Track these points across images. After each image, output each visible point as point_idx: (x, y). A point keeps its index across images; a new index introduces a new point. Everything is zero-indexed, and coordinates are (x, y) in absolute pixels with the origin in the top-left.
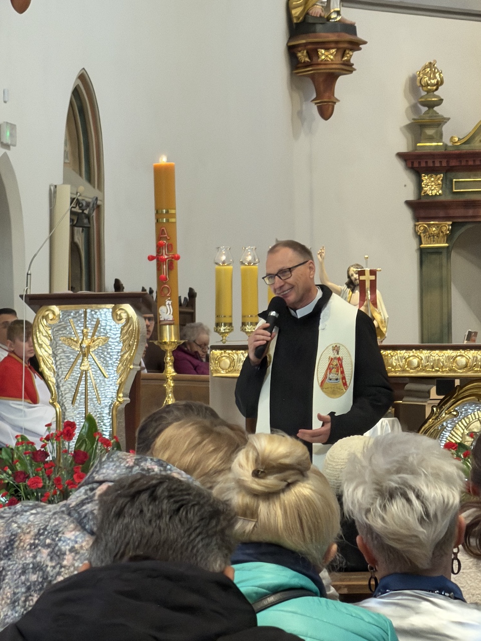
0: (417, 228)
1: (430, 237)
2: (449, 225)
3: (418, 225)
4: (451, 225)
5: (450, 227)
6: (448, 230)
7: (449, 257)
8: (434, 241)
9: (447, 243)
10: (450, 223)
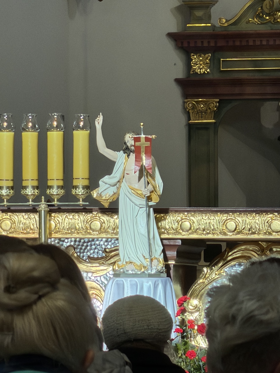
0: (186, 105)
1: (198, 113)
2: (216, 102)
3: (187, 102)
4: (218, 102)
5: (218, 104)
6: (216, 107)
7: (216, 132)
8: (202, 118)
9: (214, 119)
10: (218, 100)
